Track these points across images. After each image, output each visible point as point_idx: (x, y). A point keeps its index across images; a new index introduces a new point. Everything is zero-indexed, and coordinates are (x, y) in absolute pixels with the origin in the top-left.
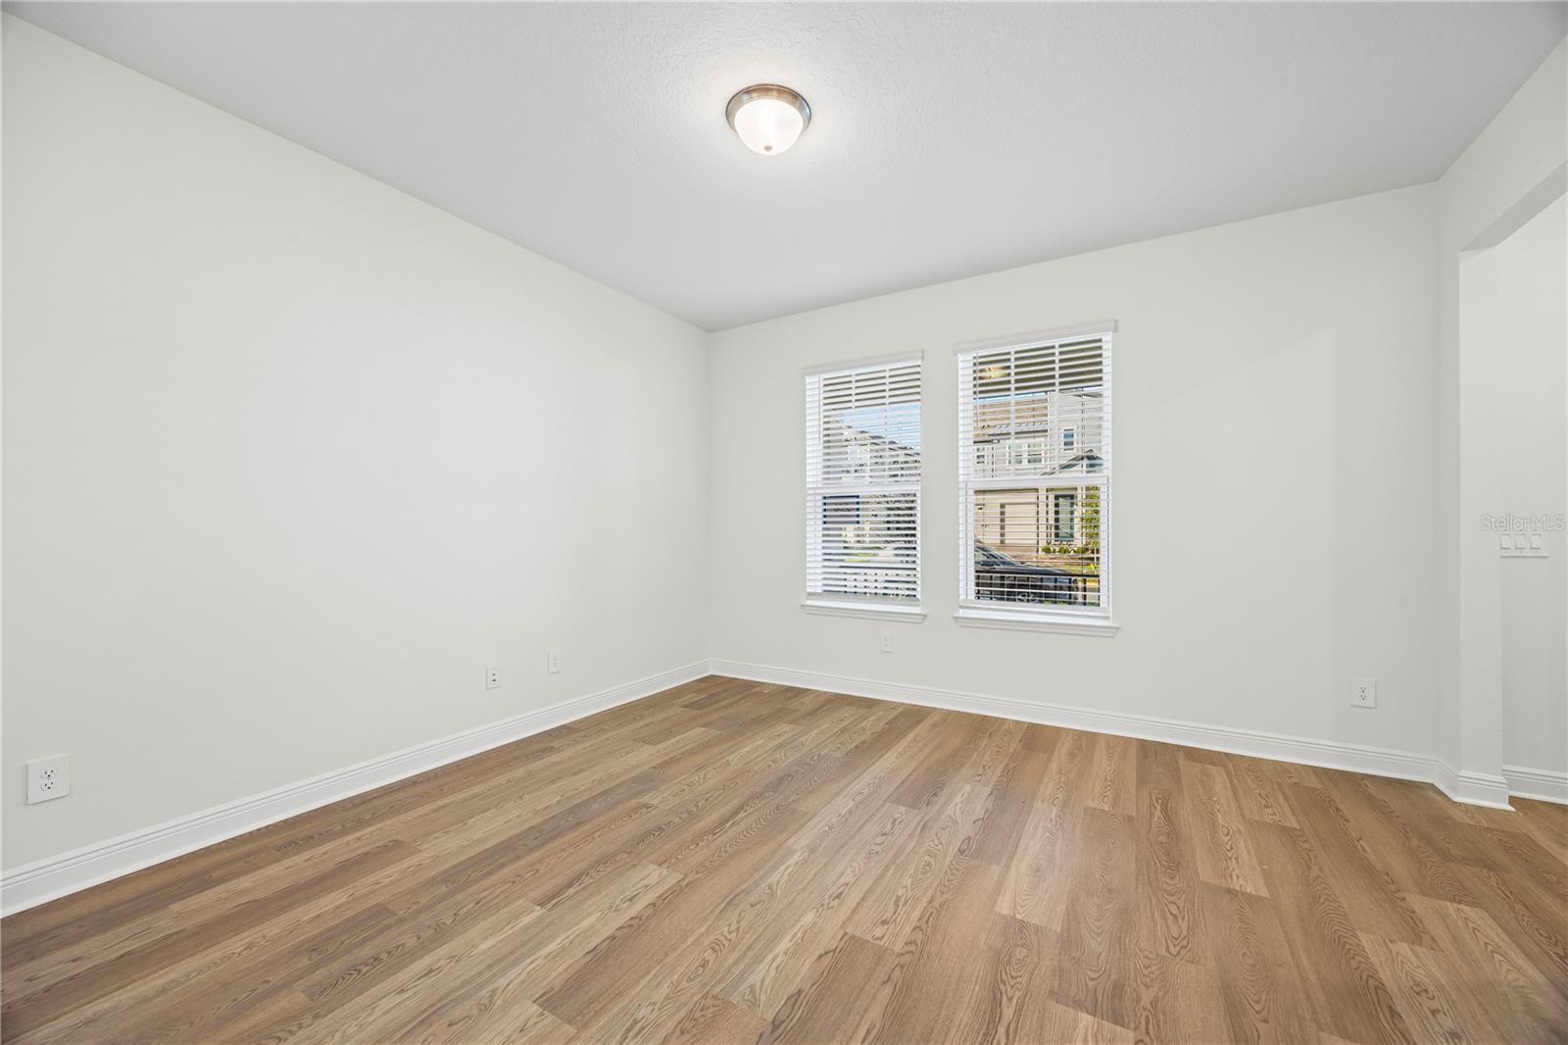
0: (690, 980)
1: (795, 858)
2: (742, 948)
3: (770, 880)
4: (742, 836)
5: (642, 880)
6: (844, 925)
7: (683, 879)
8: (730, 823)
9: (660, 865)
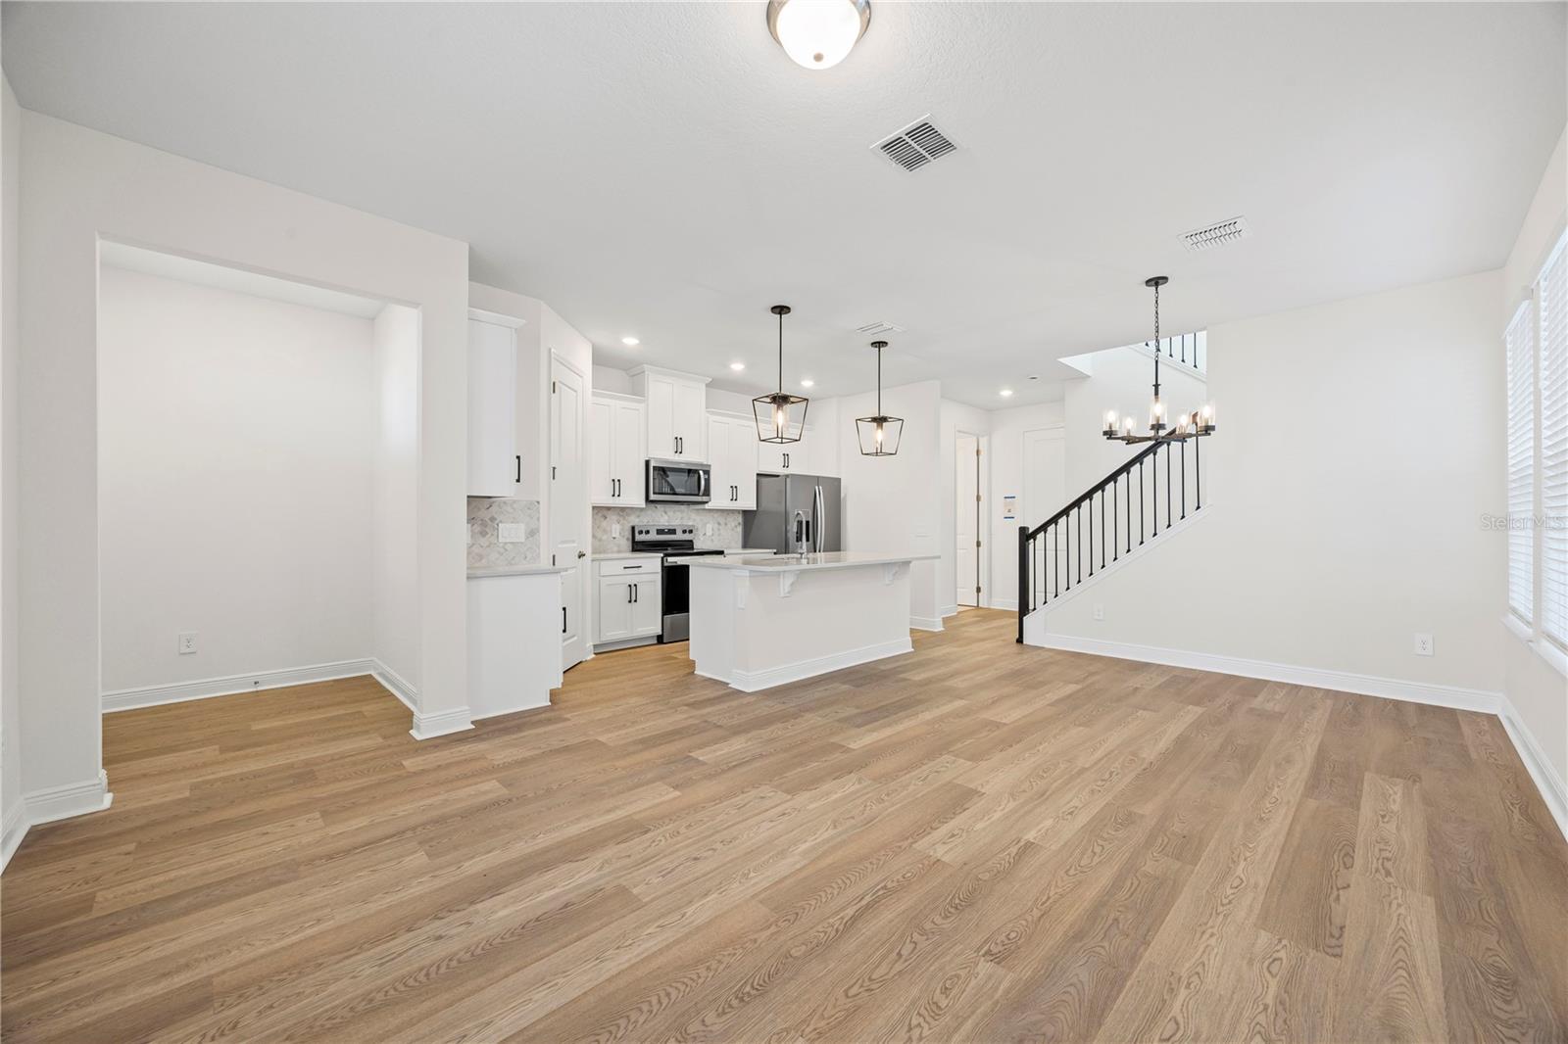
0: (896, 790)
1: (803, 847)
2: (864, 798)
3: (835, 831)
4: (853, 879)
5: (951, 849)
6: (791, 799)
7: (912, 843)
8: (864, 902)
9: (938, 860)
